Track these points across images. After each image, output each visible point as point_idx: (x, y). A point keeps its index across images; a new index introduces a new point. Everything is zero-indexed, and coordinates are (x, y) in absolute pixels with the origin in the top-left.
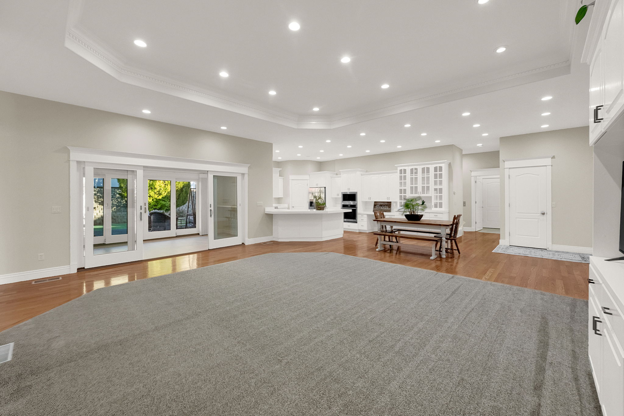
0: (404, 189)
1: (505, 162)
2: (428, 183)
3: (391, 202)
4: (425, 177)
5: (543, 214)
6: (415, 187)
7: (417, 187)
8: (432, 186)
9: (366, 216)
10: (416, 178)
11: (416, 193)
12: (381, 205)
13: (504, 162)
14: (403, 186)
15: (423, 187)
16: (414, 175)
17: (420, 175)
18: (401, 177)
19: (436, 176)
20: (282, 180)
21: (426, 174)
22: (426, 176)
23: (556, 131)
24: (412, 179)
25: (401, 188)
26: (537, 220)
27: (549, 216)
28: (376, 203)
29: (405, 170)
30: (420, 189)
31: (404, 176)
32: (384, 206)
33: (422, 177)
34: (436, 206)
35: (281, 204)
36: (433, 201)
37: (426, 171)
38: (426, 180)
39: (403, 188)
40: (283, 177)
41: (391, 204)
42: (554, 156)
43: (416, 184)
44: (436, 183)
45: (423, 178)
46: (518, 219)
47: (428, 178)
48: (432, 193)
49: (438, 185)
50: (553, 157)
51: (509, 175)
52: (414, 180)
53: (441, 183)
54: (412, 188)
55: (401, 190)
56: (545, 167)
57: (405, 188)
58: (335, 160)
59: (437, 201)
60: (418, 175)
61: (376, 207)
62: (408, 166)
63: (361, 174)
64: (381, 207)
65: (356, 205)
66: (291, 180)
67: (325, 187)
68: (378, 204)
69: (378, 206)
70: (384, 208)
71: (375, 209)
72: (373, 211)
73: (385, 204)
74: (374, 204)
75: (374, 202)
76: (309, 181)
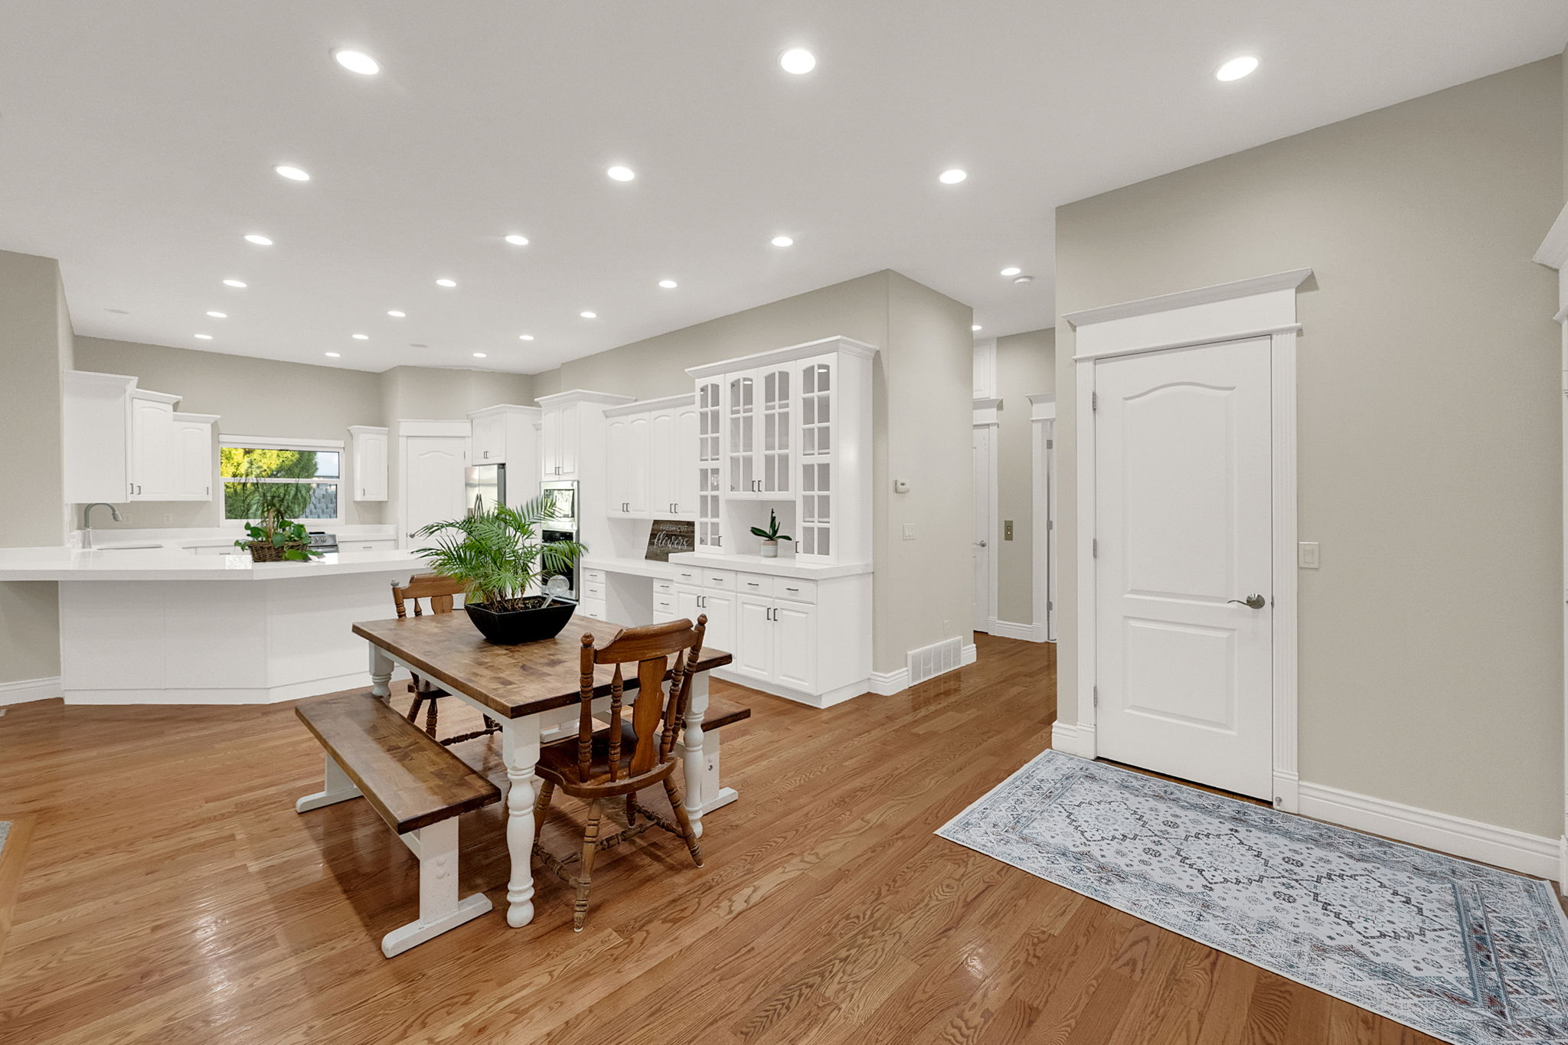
0: (712, 470)
1: (1081, 328)
2: (784, 443)
3: (693, 524)
5: (1256, 603)
6: (744, 458)
7: (751, 459)
8: (797, 456)
10: (748, 422)
11: (748, 485)
12: (669, 535)
13: (1074, 328)
14: (710, 457)
15: (767, 459)
16: (741, 411)
19: (809, 411)
20: (386, 437)
21: (777, 403)
22: (777, 411)
23: (1292, 139)
24: (735, 424)
25: (706, 465)
26: (1225, 635)
27: (1282, 613)
30: (759, 471)
31: (712, 412)
33: (766, 416)
34: (808, 545)
35: (385, 524)
36: (802, 524)
37: (777, 387)
38: (778, 428)
39: (709, 465)
40: (387, 429)
41: (694, 532)
42: (1312, 277)
43: (748, 444)
44: (807, 442)
45: (770, 422)
46: (1134, 623)
47: (784, 420)
48: (795, 489)
49: (816, 450)
50: (1308, 284)
51: (1094, 395)
52: (742, 432)
53: (825, 440)
54: (735, 463)
55: (703, 474)
56: (1267, 341)
57: (715, 465)
58: (562, 364)
59: (813, 522)
60: (754, 410)
61: (656, 540)
62: (725, 370)
63: (604, 412)
64: (669, 542)
65: (573, 534)
66: (404, 438)
67: (503, 465)
68: (662, 531)
69: (662, 537)
70: (675, 546)
71: (651, 548)
72: (646, 557)
73: (680, 531)
74: (651, 531)
75: (655, 523)
76: (469, 441)
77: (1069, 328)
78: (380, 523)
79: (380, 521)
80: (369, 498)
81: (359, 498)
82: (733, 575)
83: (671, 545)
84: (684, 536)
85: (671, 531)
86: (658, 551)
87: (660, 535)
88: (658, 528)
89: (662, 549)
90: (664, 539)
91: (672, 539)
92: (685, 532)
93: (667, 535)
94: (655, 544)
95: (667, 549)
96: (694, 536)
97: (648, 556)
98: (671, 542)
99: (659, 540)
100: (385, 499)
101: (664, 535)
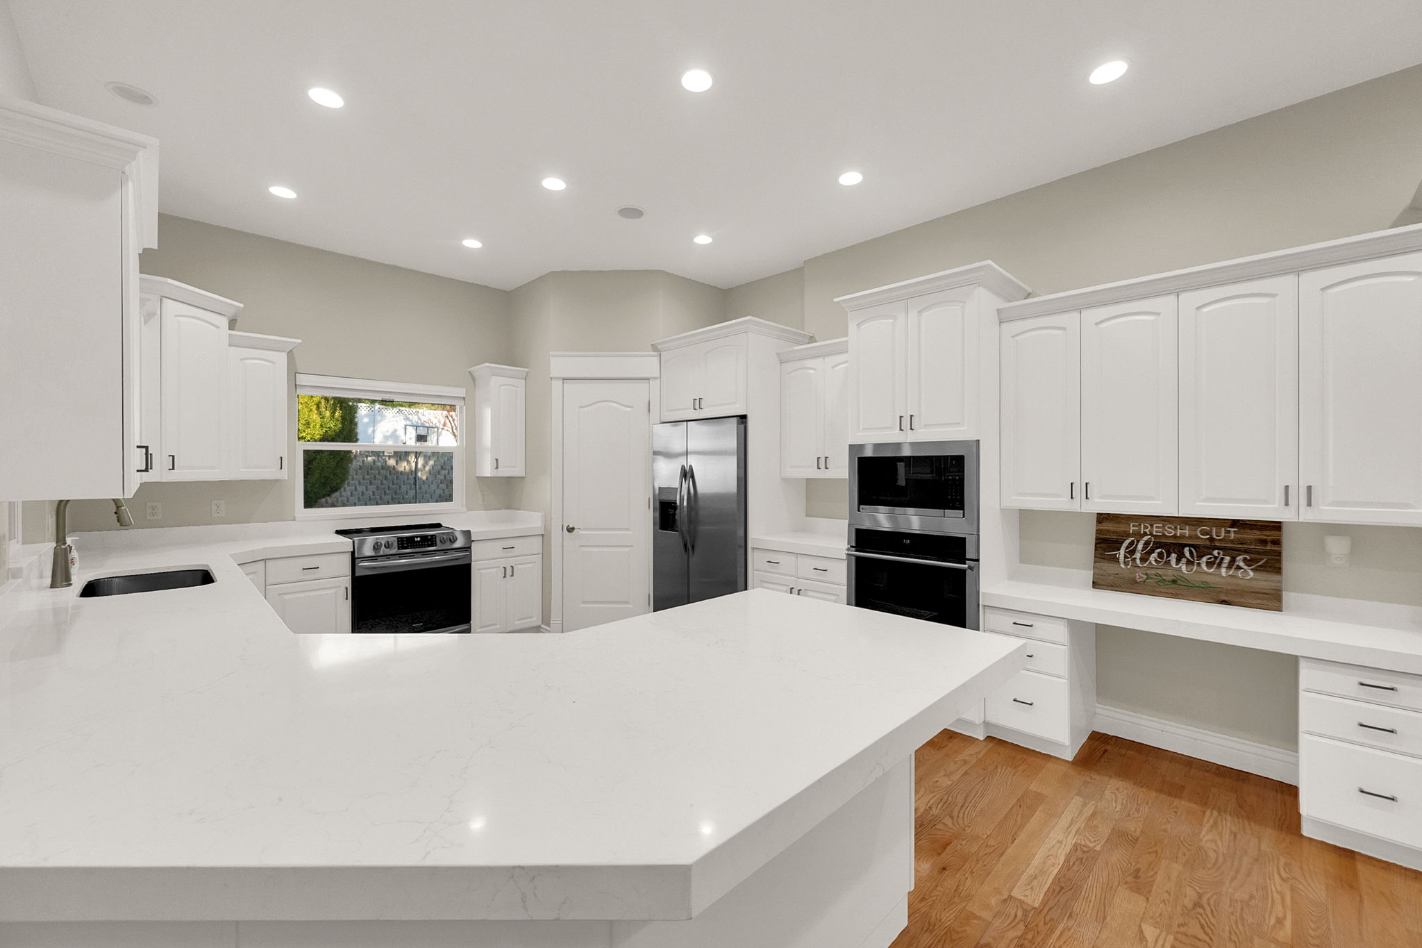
3: (1277, 526)
9: (1061, 633)
12: (1170, 547)
20: (523, 382)
28: (1107, 526)
32: (1206, 551)
40: (525, 370)
41: (1278, 544)
58: (805, 262)
61: (1122, 551)
63: (997, 310)
64: (1178, 561)
65: (962, 541)
66: (561, 382)
67: (743, 418)
68: (1140, 536)
69: (1140, 547)
70: (1204, 566)
71: (1109, 567)
72: (1096, 585)
73: (1211, 539)
74: (1098, 532)
75: (1102, 518)
76: (655, 384)
78: (509, 507)
79: (510, 505)
80: (504, 472)
81: (487, 471)
83: (1184, 568)
84: (1232, 549)
85: (1175, 537)
86: (1139, 576)
87: (1131, 544)
88: (1121, 528)
89: (1154, 572)
90: (1152, 551)
91: (1187, 554)
92: (1232, 541)
93: (1158, 545)
94: (1117, 560)
95: (1170, 572)
96: (1279, 554)
97: (1100, 582)
98: (1184, 560)
99: (1133, 552)
100: (522, 474)
101: (1147, 544)
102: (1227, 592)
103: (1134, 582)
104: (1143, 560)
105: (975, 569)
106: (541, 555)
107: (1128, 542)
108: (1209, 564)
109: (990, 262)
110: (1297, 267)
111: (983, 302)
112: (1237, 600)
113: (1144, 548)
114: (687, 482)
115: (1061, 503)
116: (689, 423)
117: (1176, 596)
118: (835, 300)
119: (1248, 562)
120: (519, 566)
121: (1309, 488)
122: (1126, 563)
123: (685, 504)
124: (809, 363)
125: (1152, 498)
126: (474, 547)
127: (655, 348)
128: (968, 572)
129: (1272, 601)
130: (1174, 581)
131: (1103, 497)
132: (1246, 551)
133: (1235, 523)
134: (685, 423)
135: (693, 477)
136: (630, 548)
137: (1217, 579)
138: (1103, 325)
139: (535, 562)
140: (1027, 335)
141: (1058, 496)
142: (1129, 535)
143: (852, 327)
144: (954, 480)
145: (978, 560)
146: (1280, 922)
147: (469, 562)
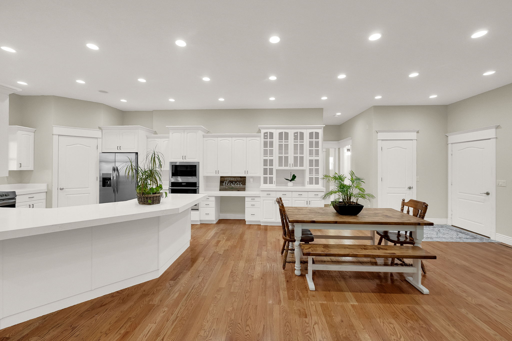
0: (270, 160)
1: (379, 133)
2: (302, 153)
3: (245, 177)
4: (283, 144)
5: (410, 188)
6: (285, 157)
7: (288, 157)
8: (307, 158)
10: (287, 146)
11: (286, 165)
12: (231, 182)
13: (377, 133)
14: (268, 155)
15: (296, 158)
16: (283, 142)
17: (291, 141)
18: (265, 144)
19: (311, 144)
20: (33, 134)
21: (299, 141)
22: (299, 143)
24: (280, 146)
25: (266, 158)
26: (405, 194)
27: (414, 189)
28: (222, 179)
29: (271, 134)
30: (291, 161)
31: (269, 141)
32: (236, 182)
33: (294, 144)
34: (311, 182)
36: (307, 176)
37: (299, 136)
38: (299, 148)
39: (268, 158)
40: (35, 129)
41: (245, 180)
42: (419, 131)
43: (286, 153)
44: (311, 153)
45: (296, 146)
46: (389, 194)
47: (302, 146)
48: (306, 166)
49: (314, 156)
51: (382, 147)
52: (283, 148)
53: (317, 153)
54: (280, 158)
55: (265, 161)
56: (412, 141)
57: (271, 158)
58: (153, 110)
59: (313, 176)
60: (289, 142)
61: (224, 184)
62: (276, 128)
63: (203, 135)
64: (232, 184)
65: (196, 183)
66: (58, 136)
67: (137, 153)
68: (227, 180)
69: (227, 182)
70: (236, 185)
71: (222, 187)
72: (220, 190)
73: (237, 180)
74: (221, 180)
75: (221, 177)
76: (100, 140)
77: (376, 132)
80: (25, 168)
81: (15, 168)
82: (291, 192)
83: (233, 185)
84: (240, 182)
85: (232, 180)
86: (227, 188)
87: (226, 182)
88: (224, 179)
89: (229, 187)
90: (229, 183)
91: (234, 183)
92: (240, 180)
93: (230, 182)
94: (223, 185)
95: (231, 186)
96: (245, 182)
97: (221, 190)
98: (233, 184)
99: (226, 183)
100: (32, 169)
101: (228, 182)
102: (239, 189)
103: (226, 189)
104: (227, 185)
105: (198, 189)
106: (45, 200)
107: (225, 181)
108: (237, 185)
109: (202, 126)
110: (247, 136)
111: (201, 133)
112: (241, 190)
113: (228, 183)
114: (115, 172)
115: (214, 175)
116: (116, 153)
117: (232, 191)
118: (166, 126)
119: (241, 184)
120: (36, 204)
121: (247, 171)
122: (225, 186)
123: (115, 179)
124: (156, 139)
125: (228, 173)
126: (17, 198)
127: (100, 128)
128: (197, 189)
129: (244, 189)
130: (232, 188)
131: (221, 173)
132: (241, 182)
133: (240, 177)
134: (115, 153)
135: (117, 170)
136: (89, 194)
137: (237, 187)
138: (221, 141)
139: (43, 202)
140: (208, 141)
141: (214, 173)
142: (225, 180)
143: (171, 134)
144: (194, 170)
145: (199, 187)
146: (240, 232)
147: (14, 204)
